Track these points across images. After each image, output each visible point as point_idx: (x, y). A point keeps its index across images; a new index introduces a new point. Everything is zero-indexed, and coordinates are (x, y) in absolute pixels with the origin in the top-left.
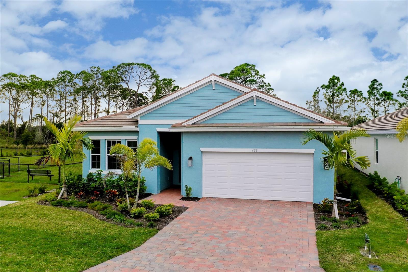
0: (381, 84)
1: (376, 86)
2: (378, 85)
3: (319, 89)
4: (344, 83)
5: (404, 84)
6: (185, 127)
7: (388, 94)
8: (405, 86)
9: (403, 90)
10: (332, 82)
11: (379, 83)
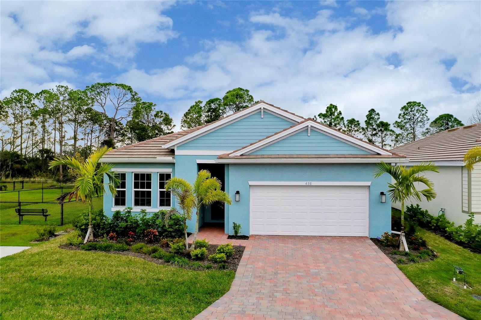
0: (378, 114)
1: (373, 116)
2: (375, 115)
3: (316, 118)
4: (341, 112)
5: (400, 115)
6: (233, 158)
7: (385, 125)
8: (401, 117)
9: (399, 120)
10: (330, 110)
11: (376, 112)
